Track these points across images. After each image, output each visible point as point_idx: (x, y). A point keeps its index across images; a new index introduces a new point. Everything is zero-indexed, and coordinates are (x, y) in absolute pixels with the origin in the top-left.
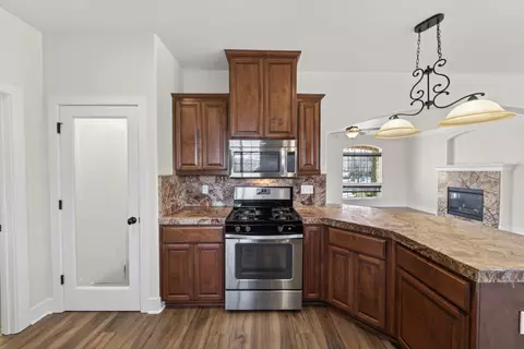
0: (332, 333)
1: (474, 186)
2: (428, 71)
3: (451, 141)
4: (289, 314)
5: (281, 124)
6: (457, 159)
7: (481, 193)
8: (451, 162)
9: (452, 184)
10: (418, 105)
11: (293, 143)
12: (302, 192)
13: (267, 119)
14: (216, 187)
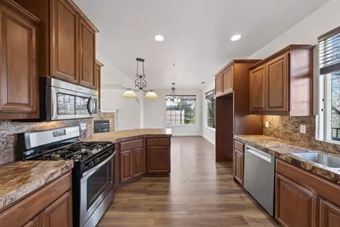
1: (106, 119)
2: (141, 77)
5: (88, 77)
10: (137, 88)
12: (81, 129)
13: (81, 71)
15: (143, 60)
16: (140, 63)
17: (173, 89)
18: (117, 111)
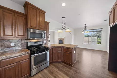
0: (56, 66)
1: (62, 40)
2: (64, 24)
3: (59, 33)
4: (47, 68)
5: (42, 27)
6: (60, 36)
7: (62, 41)
8: (59, 36)
9: (59, 40)
10: (63, 28)
11: (45, 31)
12: (44, 42)
13: (39, 25)
14: (18, 43)
15: (65, 17)
16: (64, 19)
17: (85, 27)
18: (65, 37)
